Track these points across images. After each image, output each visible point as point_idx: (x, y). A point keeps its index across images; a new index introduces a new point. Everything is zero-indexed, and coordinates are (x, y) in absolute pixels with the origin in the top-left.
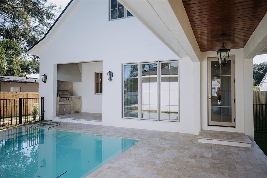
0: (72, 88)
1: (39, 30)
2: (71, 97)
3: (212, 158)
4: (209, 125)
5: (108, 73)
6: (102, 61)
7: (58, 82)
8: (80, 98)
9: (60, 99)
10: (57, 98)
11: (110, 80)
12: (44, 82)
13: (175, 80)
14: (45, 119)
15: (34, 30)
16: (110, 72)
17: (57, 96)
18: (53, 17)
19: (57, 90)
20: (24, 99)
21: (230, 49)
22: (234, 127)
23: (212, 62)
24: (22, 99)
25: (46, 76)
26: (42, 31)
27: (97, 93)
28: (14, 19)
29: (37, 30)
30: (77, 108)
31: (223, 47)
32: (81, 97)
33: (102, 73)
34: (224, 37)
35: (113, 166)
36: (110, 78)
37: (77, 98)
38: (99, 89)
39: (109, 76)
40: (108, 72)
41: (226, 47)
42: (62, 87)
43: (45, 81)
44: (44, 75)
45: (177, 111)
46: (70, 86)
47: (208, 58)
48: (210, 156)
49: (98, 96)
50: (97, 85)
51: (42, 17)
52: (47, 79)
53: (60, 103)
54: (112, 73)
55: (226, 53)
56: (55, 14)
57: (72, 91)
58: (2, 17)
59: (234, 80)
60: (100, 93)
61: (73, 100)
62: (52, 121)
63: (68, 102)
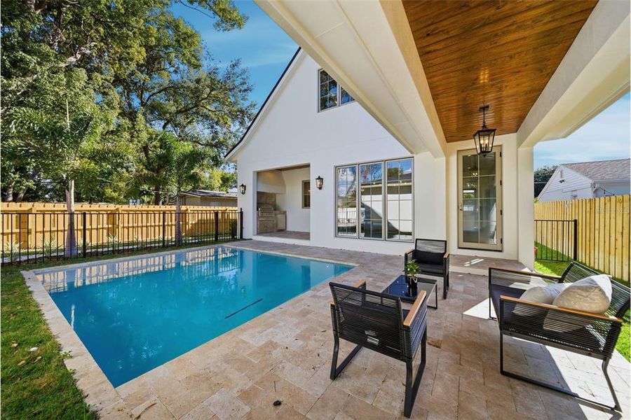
0: (275, 201)
2: (273, 212)
3: (464, 292)
4: (459, 248)
6: (310, 165)
7: (258, 193)
8: (285, 213)
9: (260, 214)
10: (257, 212)
11: (320, 188)
13: (408, 190)
14: (244, 237)
16: (319, 178)
17: (258, 210)
19: (258, 203)
20: (220, 213)
22: (501, 251)
23: (464, 157)
24: (218, 212)
27: (305, 206)
30: (281, 226)
31: (484, 127)
32: (286, 211)
33: (309, 183)
34: (485, 112)
35: (318, 294)
36: (320, 185)
37: (281, 213)
38: (306, 203)
40: (317, 178)
45: (410, 231)
46: (273, 200)
47: (458, 151)
48: (462, 290)
49: (306, 210)
50: (305, 196)
52: (245, 189)
53: (261, 219)
54: (322, 179)
57: (276, 205)
59: (501, 182)
60: (309, 206)
61: (276, 216)
62: (251, 239)
63: (270, 218)
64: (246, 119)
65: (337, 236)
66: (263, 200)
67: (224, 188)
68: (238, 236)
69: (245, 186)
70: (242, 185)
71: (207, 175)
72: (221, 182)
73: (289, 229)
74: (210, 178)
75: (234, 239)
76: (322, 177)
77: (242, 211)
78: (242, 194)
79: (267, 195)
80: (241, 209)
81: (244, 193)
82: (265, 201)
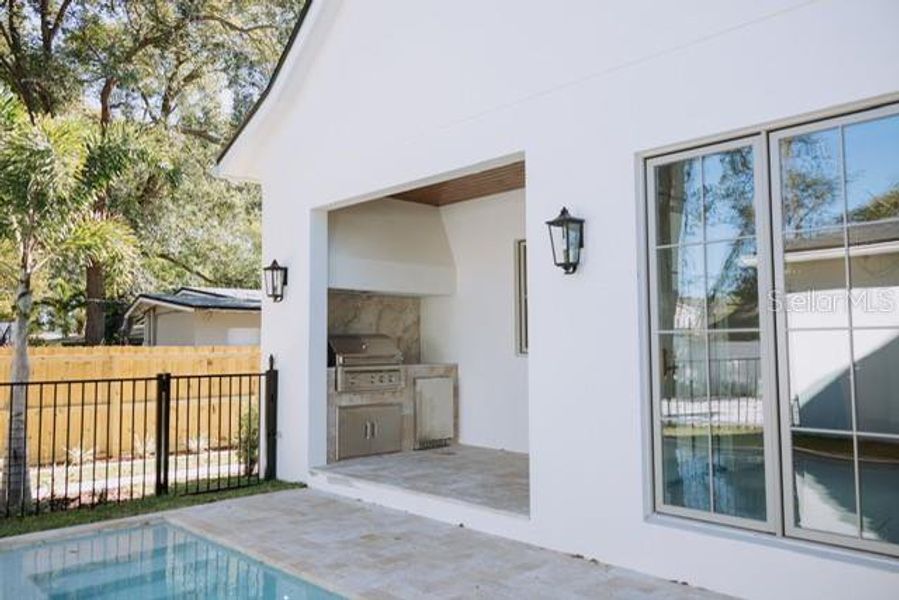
0: (418, 322)
2: (401, 367)
5: (550, 223)
7: (334, 295)
8: (451, 371)
9: (345, 381)
10: (328, 371)
11: (570, 266)
12: (275, 297)
14: (281, 474)
16: (565, 220)
17: (331, 362)
20: (178, 378)
24: (169, 376)
25: (281, 269)
30: (435, 424)
32: (457, 366)
36: (568, 253)
37: (435, 373)
39: (561, 245)
40: (555, 215)
42: (365, 323)
43: (278, 293)
52: (286, 283)
53: (345, 401)
54: (580, 222)
57: (418, 340)
61: (414, 383)
62: (305, 486)
63: (387, 395)
65: (661, 507)
69: (285, 270)
70: (274, 267)
73: (468, 436)
76: (580, 217)
77: (275, 368)
78: (272, 299)
79: (381, 302)
80: (272, 359)
81: (282, 296)
82: (374, 327)
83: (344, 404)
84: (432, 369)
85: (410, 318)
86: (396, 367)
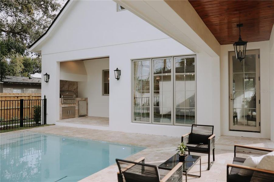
0: (77, 88)
1: (43, 23)
2: (76, 98)
4: (230, 130)
5: (115, 71)
6: (109, 57)
7: (61, 82)
8: (86, 100)
9: (63, 101)
10: (60, 99)
11: (118, 79)
13: (192, 78)
14: (47, 123)
15: (37, 24)
16: (117, 70)
17: (60, 97)
18: (59, 7)
19: (61, 91)
21: (247, 42)
22: (259, 132)
23: (233, 57)
24: (23, 100)
25: (48, 75)
26: (46, 24)
27: (104, 94)
28: (17, 13)
29: (41, 24)
30: (83, 112)
31: (240, 39)
32: (87, 98)
33: (109, 72)
34: (241, 28)
38: (106, 90)
39: (117, 75)
40: (116, 69)
41: (243, 40)
43: (47, 81)
44: (46, 74)
47: (229, 52)
49: (105, 97)
51: (46, 8)
52: (49, 78)
54: (120, 71)
55: (243, 46)
56: (61, 4)
57: (77, 92)
58: (4, 11)
59: (259, 77)
60: (109, 93)
61: (78, 102)
62: (55, 125)
63: (72, 104)
64: (50, 8)
65: (133, 121)
66: (66, 87)
67: (27, 74)
68: (42, 122)
69: (49, 75)
71: (8, 60)
72: (23, 67)
73: (90, 114)
74: (12, 62)
75: (38, 124)
76: (120, 70)
77: (46, 98)
78: (46, 82)
79: (69, 83)
80: (45, 96)
81: (48, 81)
82: (68, 89)
83: (63, 106)
84: (82, 99)
85: (75, 87)
86: (74, 98)
